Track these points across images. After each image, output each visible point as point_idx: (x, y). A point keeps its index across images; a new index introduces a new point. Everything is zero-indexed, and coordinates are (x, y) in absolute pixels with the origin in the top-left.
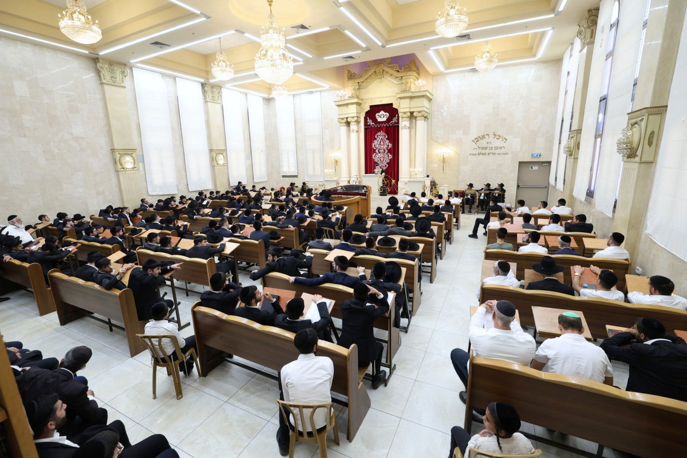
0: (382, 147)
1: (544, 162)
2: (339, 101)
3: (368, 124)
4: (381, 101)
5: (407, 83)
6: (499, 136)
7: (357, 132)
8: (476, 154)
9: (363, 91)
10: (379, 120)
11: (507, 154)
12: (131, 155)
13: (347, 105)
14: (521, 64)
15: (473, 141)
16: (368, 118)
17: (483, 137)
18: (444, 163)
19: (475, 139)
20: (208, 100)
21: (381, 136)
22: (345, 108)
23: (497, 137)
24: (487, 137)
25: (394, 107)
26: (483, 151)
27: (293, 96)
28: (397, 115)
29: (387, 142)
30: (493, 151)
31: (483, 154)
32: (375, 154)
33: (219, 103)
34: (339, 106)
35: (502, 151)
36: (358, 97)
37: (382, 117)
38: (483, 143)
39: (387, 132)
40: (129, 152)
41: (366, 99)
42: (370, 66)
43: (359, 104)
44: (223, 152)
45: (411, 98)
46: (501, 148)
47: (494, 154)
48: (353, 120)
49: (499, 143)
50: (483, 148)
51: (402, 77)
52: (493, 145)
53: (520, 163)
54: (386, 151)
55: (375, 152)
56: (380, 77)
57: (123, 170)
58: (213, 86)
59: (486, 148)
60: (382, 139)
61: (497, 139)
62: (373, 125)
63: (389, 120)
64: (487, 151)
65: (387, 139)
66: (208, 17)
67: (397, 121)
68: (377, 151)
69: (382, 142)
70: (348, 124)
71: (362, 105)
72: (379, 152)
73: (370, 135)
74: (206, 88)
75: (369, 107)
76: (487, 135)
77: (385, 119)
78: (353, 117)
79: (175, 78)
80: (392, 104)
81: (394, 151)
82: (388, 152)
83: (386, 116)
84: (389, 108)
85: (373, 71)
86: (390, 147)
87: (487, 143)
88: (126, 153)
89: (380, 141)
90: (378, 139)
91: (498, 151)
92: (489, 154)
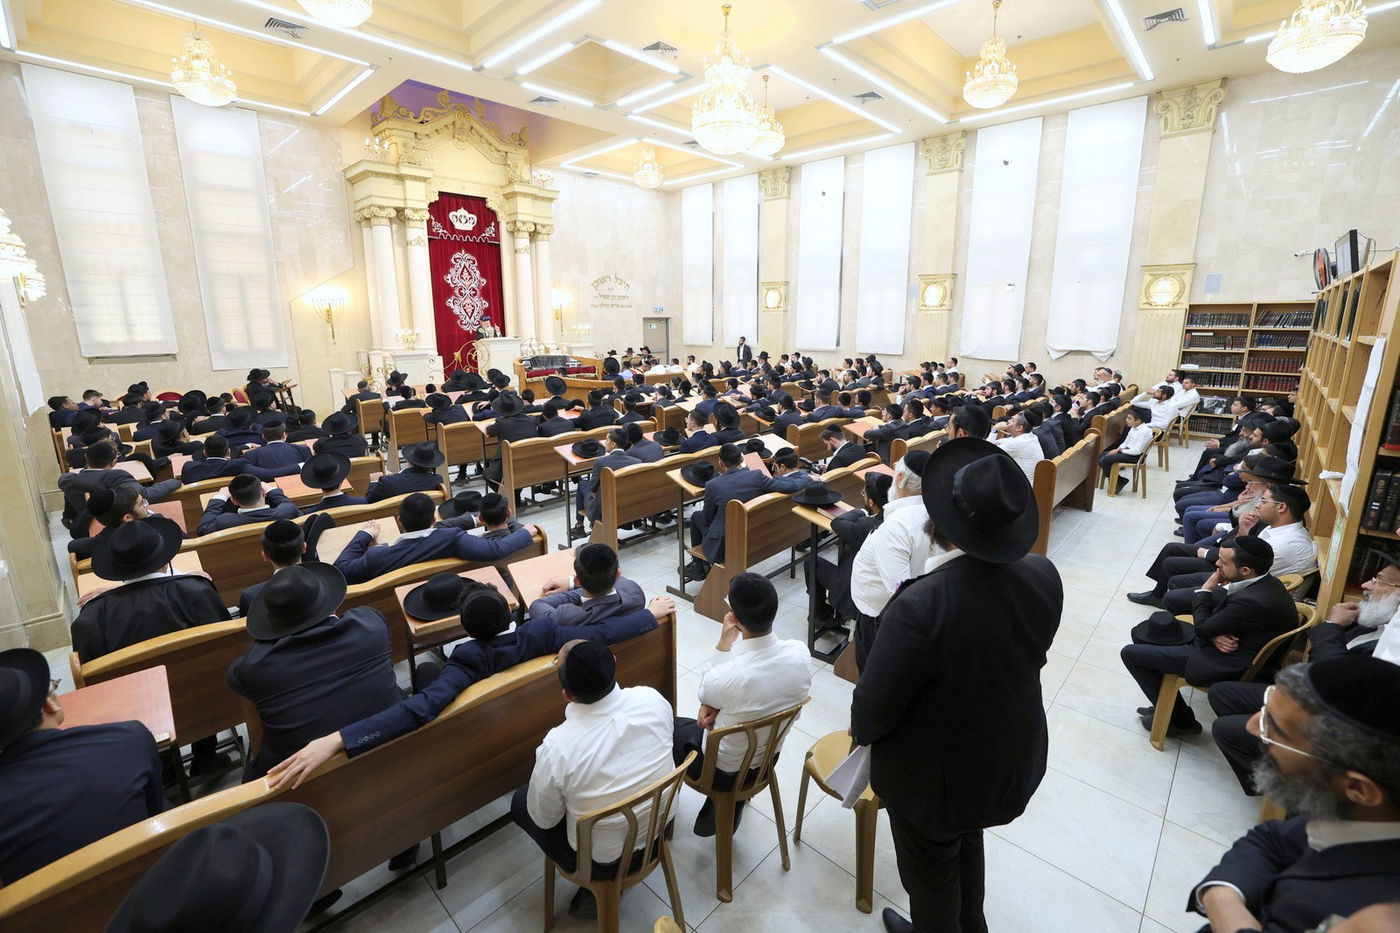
0: (467, 283)
1: (665, 319)
3: (436, 231)
4: (462, 187)
5: (515, 166)
7: (424, 244)
8: (596, 306)
9: (425, 154)
10: (458, 226)
13: (402, 178)
16: (434, 218)
21: (463, 260)
22: (391, 182)
25: (488, 205)
26: (606, 302)
28: (493, 224)
29: (477, 273)
32: (452, 297)
37: (463, 220)
38: (604, 288)
39: (476, 254)
48: (415, 216)
49: (620, 290)
51: (507, 153)
53: (645, 319)
54: (477, 293)
55: (454, 294)
56: (464, 138)
60: (465, 267)
62: (445, 234)
63: (479, 228)
64: (609, 302)
65: (476, 267)
68: (457, 292)
69: (466, 274)
72: (462, 294)
73: (441, 254)
75: (437, 193)
77: (469, 227)
80: (483, 200)
81: (494, 292)
82: (481, 295)
83: (472, 221)
84: (476, 204)
85: (448, 120)
86: (484, 284)
89: (460, 270)
90: (457, 265)
91: (621, 302)
92: (612, 306)
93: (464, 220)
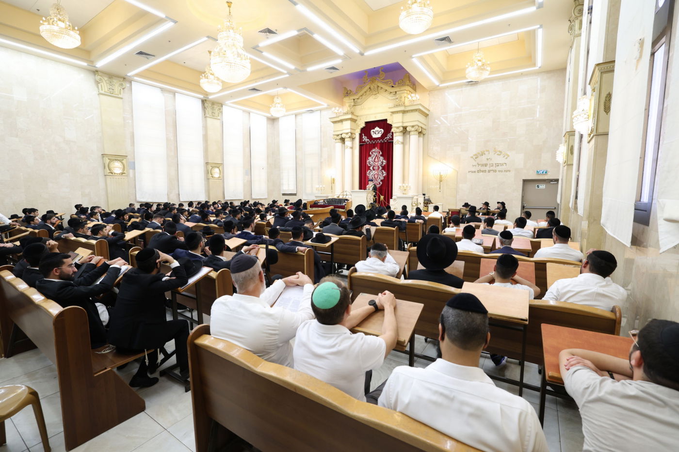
0: (376, 164)
1: (551, 180)
2: (334, 118)
3: (363, 140)
4: (375, 117)
5: (401, 97)
6: (501, 152)
7: (352, 148)
8: (475, 172)
9: (358, 107)
10: (374, 136)
11: (509, 171)
12: (121, 161)
13: (341, 121)
14: (522, 75)
15: (472, 157)
16: (363, 135)
17: (482, 154)
18: (441, 181)
19: (474, 155)
20: (207, 115)
21: (376, 152)
22: (340, 124)
23: (498, 153)
24: (486, 153)
25: (388, 122)
26: (483, 168)
27: (296, 116)
28: (391, 131)
29: (382, 158)
30: (493, 168)
31: (483, 171)
32: (369, 171)
33: (219, 119)
34: (334, 122)
35: (504, 168)
36: (352, 113)
38: (483, 160)
39: (381, 149)
40: (120, 158)
41: (361, 116)
42: (365, 83)
43: (353, 120)
44: (220, 165)
45: (404, 112)
46: (502, 165)
47: (495, 171)
48: (348, 136)
49: (500, 160)
50: (482, 165)
51: (396, 92)
52: (494, 161)
53: (525, 181)
54: (381, 168)
55: (370, 169)
56: (375, 93)
57: (111, 174)
58: (213, 103)
59: (486, 165)
60: (376, 155)
61: (498, 154)
62: (368, 141)
63: (384, 136)
64: (487, 168)
65: (381, 155)
66: (176, 22)
67: (391, 137)
68: (371, 168)
69: (376, 159)
70: (343, 140)
71: (357, 122)
72: (374, 169)
73: (364, 151)
74: (206, 105)
75: (364, 123)
76: (487, 151)
77: (379, 135)
78: (347, 133)
79: (174, 93)
80: (386, 120)
81: (388, 168)
82: (382, 169)
83: (381, 132)
84: (384, 124)
85: (368, 87)
86: (384, 164)
87: (487, 159)
88: (116, 159)
89: (374, 157)
90: (372, 156)
91: (500, 168)
92: (489, 171)
93: (377, 133)
